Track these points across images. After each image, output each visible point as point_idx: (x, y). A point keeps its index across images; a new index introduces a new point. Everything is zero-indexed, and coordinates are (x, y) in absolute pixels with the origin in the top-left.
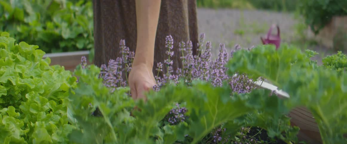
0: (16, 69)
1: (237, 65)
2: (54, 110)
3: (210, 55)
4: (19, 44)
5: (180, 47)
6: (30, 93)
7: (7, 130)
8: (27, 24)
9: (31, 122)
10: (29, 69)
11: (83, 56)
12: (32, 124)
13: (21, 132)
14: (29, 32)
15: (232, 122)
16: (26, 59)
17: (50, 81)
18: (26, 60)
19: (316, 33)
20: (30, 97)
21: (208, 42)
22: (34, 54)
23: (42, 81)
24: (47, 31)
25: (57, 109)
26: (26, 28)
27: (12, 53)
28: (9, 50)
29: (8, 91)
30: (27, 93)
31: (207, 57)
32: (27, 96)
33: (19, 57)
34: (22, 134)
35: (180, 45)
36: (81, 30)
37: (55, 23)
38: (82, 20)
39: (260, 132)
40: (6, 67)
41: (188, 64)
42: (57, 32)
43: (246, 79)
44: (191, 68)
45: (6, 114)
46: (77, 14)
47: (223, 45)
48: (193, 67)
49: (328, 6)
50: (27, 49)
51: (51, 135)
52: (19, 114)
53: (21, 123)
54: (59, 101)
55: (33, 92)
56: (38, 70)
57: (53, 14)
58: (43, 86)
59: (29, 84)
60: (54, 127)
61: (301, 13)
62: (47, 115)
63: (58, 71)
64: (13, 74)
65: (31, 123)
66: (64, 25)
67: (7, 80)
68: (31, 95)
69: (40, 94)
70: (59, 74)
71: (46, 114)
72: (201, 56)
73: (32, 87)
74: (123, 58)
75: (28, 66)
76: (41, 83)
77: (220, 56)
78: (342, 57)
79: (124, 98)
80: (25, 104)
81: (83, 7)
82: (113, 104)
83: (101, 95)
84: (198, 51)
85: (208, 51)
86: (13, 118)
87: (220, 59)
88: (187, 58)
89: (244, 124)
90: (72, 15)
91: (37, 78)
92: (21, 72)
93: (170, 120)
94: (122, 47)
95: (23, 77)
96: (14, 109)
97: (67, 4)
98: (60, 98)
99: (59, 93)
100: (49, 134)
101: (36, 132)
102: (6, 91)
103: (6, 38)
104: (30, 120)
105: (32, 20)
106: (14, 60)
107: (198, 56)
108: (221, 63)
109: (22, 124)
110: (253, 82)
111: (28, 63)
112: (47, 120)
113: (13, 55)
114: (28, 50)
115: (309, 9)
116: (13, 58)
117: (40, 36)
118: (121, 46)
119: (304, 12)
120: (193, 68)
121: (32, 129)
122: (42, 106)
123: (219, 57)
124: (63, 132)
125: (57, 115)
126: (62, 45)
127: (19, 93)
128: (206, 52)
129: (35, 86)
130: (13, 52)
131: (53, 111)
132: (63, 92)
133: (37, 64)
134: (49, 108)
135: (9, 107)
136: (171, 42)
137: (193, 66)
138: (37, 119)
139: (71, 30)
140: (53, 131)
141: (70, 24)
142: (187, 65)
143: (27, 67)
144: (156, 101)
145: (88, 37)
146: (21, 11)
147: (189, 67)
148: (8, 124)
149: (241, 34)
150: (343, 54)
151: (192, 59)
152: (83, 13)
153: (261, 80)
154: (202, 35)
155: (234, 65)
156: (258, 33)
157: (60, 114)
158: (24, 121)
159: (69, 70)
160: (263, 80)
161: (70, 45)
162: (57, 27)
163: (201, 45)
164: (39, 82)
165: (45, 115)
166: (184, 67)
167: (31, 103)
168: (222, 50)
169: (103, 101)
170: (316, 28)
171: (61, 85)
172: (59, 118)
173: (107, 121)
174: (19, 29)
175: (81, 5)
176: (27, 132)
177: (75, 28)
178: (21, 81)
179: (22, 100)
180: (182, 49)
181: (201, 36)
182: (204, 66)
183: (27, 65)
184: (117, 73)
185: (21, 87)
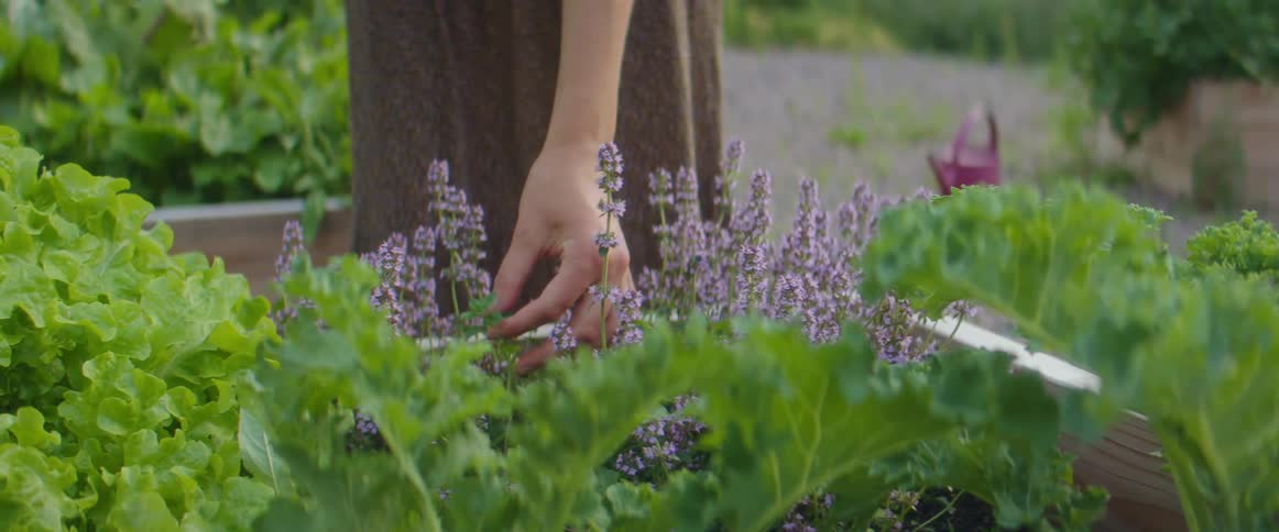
0: (45, 266)
1: (902, 261)
2: (189, 423)
3: (767, 220)
4: (53, 174)
5: (654, 189)
6: (97, 357)
7: (15, 499)
8: (72, 99)
9: (102, 468)
10: (93, 267)
11: (291, 221)
12: (107, 477)
13: (68, 506)
14: (79, 127)
15: (864, 470)
16: (84, 229)
17: (174, 315)
18: (81, 235)
19: (1131, 140)
20: (98, 371)
21: (761, 173)
22: (113, 211)
23: (143, 311)
24: (147, 125)
25: (199, 419)
26: (67, 111)
27: (30, 206)
28: (19, 196)
29: (15, 351)
30: (86, 357)
31: (755, 227)
32: (88, 369)
33: (56, 221)
34: (71, 515)
35: (652, 184)
36: (271, 121)
37: (173, 96)
38: (276, 85)
39: (950, 508)
40: (8, 260)
41: (684, 253)
42: (182, 127)
43: (902, 311)
44: (695, 269)
45: (8, 436)
46: (256, 61)
47: (812, 184)
48: (704, 265)
49: (1174, 42)
50: (86, 191)
51: (179, 517)
52: (56, 437)
53: (67, 470)
54: (204, 388)
55: (111, 355)
56: (128, 272)
57: (166, 61)
58: (148, 332)
59: (96, 323)
60: (192, 487)
61: (1076, 69)
62: (162, 440)
63: (202, 277)
64: (33, 283)
65: (101, 472)
66: (210, 103)
67: (11, 309)
68: (102, 366)
69: (137, 364)
70: (204, 286)
71: (159, 441)
72: (731, 224)
73: (108, 335)
74: (440, 231)
75: (88, 257)
76: (141, 320)
77: (802, 226)
78: (1259, 231)
79: (468, 380)
80: (80, 399)
81: (279, 37)
82: (428, 406)
83: (387, 370)
84: (720, 207)
85: (759, 206)
86: (39, 455)
87: (804, 238)
88: (681, 229)
89: (906, 478)
90: (240, 67)
91: (125, 302)
92: (63, 278)
93: (622, 464)
94: (438, 188)
95: (72, 297)
96: (40, 419)
97: (220, 27)
98: (210, 379)
99: (207, 359)
100: (173, 513)
101: (123, 505)
102: (10, 351)
103: (8, 148)
104: (99, 462)
105: (91, 82)
106: (38, 232)
107: (718, 226)
108: (806, 251)
109: (69, 476)
110: (922, 321)
111: (91, 243)
112: (161, 461)
113: (32, 213)
114: (90, 196)
115: (1106, 52)
116: (35, 226)
117: (118, 143)
118: (433, 183)
119: (1086, 64)
120: (703, 269)
121: (107, 496)
122: (144, 407)
123: (800, 229)
124: (222, 506)
125: (201, 443)
126: (202, 176)
127: (58, 356)
128: (751, 209)
129: (118, 333)
130: (33, 201)
131: (184, 424)
132: (223, 354)
133: (125, 249)
134: (168, 416)
135: (20, 411)
136: (614, 164)
137: (702, 262)
138: (126, 459)
139: (236, 121)
140: (189, 504)
141: (232, 99)
142: (676, 258)
143: (83, 261)
144: (602, 394)
145: (298, 148)
146: (51, 47)
147: (689, 265)
148: (19, 478)
149: (853, 143)
150: (1261, 222)
151: (699, 234)
152: (277, 58)
153: (955, 316)
154: (736, 147)
155: (891, 260)
156: (916, 139)
157: (210, 437)
158: (75, 466)
159: (240, 272)
160: (961, 314)
161: (230, 176)
162: (182, 109)
163: (731, 182)
164: (134, 317)
165: (155, 443)
166: (666, 265)
167: (101, 395)
168: (807, 202)
169: (395, 391)
170: (1129, 124)
171: (215, 329)
172: (206, 451)
173: (409, 467)
174: (43, 115)
175: (272, 30)
176: (89, 505)
177: (248, 116)
178: (64, 314)
179: (65, 382)
180: (661, 199)
181: (732, 149)
182: (751, 263)
183: (89, 252)
184: (419, 287)
185: (63, 333)
